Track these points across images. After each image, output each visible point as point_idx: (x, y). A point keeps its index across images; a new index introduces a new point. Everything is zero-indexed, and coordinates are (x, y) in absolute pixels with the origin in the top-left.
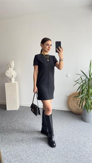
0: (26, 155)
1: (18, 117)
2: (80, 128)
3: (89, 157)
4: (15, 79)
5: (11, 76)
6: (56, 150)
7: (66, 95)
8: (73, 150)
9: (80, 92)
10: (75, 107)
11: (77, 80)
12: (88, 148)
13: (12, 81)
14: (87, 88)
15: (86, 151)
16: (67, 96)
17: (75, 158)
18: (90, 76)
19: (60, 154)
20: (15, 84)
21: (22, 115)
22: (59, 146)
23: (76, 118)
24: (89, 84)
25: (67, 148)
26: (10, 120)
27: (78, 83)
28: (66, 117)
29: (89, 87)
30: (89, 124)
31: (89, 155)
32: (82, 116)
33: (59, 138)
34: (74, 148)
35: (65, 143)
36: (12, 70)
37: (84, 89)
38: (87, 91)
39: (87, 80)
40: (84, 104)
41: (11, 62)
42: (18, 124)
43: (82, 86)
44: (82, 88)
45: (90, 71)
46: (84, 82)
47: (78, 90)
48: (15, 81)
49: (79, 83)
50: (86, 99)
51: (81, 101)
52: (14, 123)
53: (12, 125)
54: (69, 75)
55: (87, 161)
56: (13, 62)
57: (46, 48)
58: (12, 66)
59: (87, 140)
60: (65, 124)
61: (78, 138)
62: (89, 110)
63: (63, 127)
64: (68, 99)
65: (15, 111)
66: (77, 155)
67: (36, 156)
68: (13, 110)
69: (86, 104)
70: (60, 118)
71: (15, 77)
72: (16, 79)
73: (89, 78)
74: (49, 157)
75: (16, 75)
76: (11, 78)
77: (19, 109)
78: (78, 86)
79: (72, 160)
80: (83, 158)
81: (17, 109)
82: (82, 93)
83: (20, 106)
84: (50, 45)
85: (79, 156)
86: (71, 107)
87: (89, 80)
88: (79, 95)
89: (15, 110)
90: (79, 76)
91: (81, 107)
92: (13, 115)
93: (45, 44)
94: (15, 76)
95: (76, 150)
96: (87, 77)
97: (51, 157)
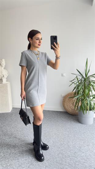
0: (18, 164)
1: (10, 120)
2: (76, 130)
3: (84, 162)
4: (6, 79)
5: (2, 76)
6: (50, 157)
7: (61, 95)
8: (68, 155)
9: (75, 92)
10: (70, 107)
11: (73, 80)
12: (84, 153)
13: (3, 82)
14: (83, 88)
15: (81, 156)
16: (63, 96)
17: (70, 165)
18: (86, 76)
19: (55, 160)
20: (6, 85)
21: (15, 118)
22: (53, 151)
23: (72, 119)
24: (84, 84)
25: (62, 154)
26: (2, 124)
27: (73, 83)
28: (61, 118)
29: (85, 87)
30: (85, 125)
31: (85, 160)
32: (78, 117)
33: (53, 142)
34: (69, 153)
35: (59, 148)
36: (3, 69)
37: (80, 89)
38: (83, 91)
39: (83, 80)
40: (80, 104)
41: (1, 60)
42: (11, 128)
43: (78, 86)
44: (78, 88)
45: (86, 71)
46: (80, 82)
47: (73, 90)
48: (6, 81)
49: (75, 83)
50: (82, 100)
51: (76, 102)
52: (6, 127)
53: (4, 129)
54: (65, 75)
55: (82, 167)
56: (3, 60)
57: (36, 43)
58: (2, 65)
59: (82, 143)
60: (61, 127)
61: (73, 141)
62: (85, 111)
63: (58, 129)
64: (64, 99)
65: (7, 114)
66: (72, 162)
67: (28, 165)
68: (5, 113)
69: (81, 105)
70: (55, 119)
71: (6, 77)
72: (8, 79)
73: (85, 78)
74: (42, 165)
75: (8, 75)
76: (2, 78)
77: (12, 111)
78: (74, 86)
79: (67, 167)
80: (78, 165)
81: (10, 112)
82: (78, 93)
83: (13, 108)
84: (40, 39)
85: (75, 162)
86: (67, 107)
87: (85, 80)
88: (75, 95)
89: (8, 112)
90: (75, 76)
91: (76, 108)
92: (5, 118)
93: (34, 38)
94: (6, 75)
95: (71, 155)
96: (83, 77)
97: (45, 165)
